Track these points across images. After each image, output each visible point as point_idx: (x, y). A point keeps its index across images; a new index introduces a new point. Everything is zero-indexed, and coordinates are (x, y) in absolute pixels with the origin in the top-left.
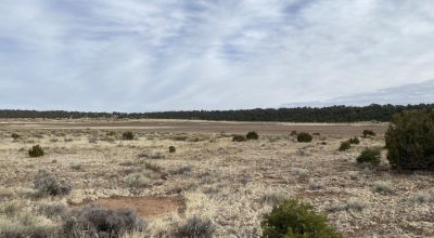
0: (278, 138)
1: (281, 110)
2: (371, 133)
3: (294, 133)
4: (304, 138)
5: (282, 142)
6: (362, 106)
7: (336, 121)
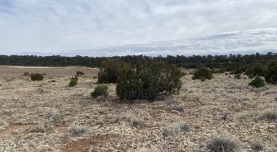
0: (13, 78)
1: (12, 56)
2: (81, 73)
3: (26, 74)
4: (37, 77)
5: (18, 81)
6: (71, 56)
7: (55, 66)
